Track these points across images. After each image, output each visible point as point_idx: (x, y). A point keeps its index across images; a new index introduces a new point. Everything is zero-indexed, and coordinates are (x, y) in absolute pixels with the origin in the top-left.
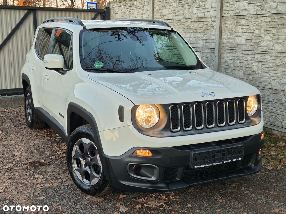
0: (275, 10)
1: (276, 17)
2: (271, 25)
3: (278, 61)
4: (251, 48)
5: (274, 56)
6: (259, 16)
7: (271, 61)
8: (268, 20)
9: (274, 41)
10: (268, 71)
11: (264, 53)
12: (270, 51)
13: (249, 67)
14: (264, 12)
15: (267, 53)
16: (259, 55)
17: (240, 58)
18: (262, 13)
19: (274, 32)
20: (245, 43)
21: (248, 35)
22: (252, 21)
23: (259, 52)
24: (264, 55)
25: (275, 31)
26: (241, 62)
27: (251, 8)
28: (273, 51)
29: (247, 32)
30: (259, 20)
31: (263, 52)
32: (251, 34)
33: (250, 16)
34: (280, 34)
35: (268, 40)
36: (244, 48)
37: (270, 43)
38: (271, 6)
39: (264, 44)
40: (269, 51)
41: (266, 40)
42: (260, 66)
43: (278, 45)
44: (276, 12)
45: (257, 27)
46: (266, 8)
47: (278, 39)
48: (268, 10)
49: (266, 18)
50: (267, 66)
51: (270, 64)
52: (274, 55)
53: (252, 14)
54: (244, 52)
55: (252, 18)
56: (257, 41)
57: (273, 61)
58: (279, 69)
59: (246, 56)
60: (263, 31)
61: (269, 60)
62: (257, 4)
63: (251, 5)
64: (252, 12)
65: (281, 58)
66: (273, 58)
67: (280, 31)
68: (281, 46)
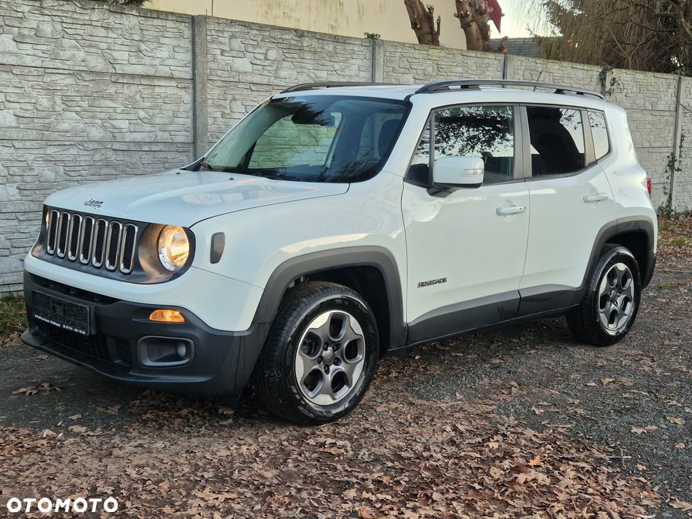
0: (83, 64)
1: (87, 77)
2: (77, 91)
3: (97, 157)
4: (33, 134)
5: (91, 148)
6: (48, 71)
7: (83, 158)
8: (69, 81)
9: (86, 120)
10: (79, 178)
11: (67, 143)
12: (80, 139)
13: (35, 173)
14: (59, 65)
15: (73, 143)
16: (56, 149)
17: (5, 157)
18: (54, 67)
19: (85, 104)
20: (14, 124)
21: (25, 108)
22: (30, 78)
23: (56, 143)
24: (66, 147)
25: (87, 102)
26: (10, 165)
27: (24, 52)
28: (86, 139)
29: (21, 100)
30: (47, 79)
31: (65, 143)
32: (29, 107)
33: (26, 70)
34: (99, 110)
35: (72, 119)
36: (13, 134)
37: (77, 124)
38: (74, 55)
39: (65, 126)
40: (77, 139)
41: (68, 119)
42: (61, 170)
43: (94, 128)
44: (85, 69)
45: (43, 92)
46: (63, 58)
47: (93, 117)
48: (68, 63)
49: (63, 76)
50: (78, 168)
51: (82, 163)
52: (91, 146)
53: (30, 65)
54: (17, 145)
55: (31, 74)
56: (47, 121)
57: (87, 158)
58: (103, 172)
59: (22, 152)
60: (59, 101)
61: (79, 158)
62: (39, 47)
63: (24, 45)
64: (28, 61)
65: (104, 151)
66: (88, 153)
67: (97, 103)
68: (101, 130)
